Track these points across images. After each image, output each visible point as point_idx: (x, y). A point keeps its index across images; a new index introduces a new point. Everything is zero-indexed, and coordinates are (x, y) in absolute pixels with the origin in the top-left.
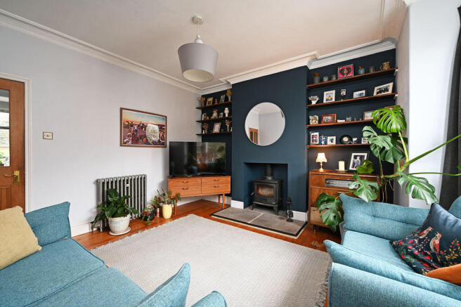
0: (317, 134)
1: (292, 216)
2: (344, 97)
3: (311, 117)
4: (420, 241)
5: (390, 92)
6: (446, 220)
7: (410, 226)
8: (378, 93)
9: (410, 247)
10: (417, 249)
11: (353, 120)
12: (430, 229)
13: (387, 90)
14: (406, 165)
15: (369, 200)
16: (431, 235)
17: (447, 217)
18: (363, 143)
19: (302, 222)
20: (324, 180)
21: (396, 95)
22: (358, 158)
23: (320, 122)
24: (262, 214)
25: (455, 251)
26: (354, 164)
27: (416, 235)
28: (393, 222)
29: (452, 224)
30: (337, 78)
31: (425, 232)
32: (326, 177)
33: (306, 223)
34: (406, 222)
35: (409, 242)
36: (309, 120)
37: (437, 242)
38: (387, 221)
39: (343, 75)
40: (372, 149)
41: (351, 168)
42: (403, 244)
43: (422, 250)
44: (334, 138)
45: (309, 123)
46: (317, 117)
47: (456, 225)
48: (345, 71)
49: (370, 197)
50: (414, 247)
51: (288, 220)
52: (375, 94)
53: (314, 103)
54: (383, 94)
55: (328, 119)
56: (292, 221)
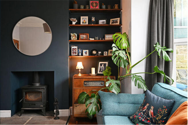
0: (76, 47)
1: (59, 114)
2: (93, 22)
3: (72, 34)
4: (144, 113)
5: (118, 23)
6: (154, 98)
7: (136, 105)
8: (112, 23)
9: (140, 118)
10: (143, 118)
11: (99, 39)
12: (148, 105)
13: (117, 22)
14: (130, 69)
15: (117, 93)
16: (149, 108)
17: (154, 96)
18: (104, 55)
19: (66, 117)
20: (83, 83)
21: (121, 26)
22: (103, 65)
23: (78, 39)
24: (31, 117)
25: (160, 114)
26: (100, 69)
27: (141, 110)
28: (128, 104)
29: (157, 100)
30: (89, 8)
31: (146, 107)
32: (84, 80)
33: (70, 117)
34: (134, 103)
35: (139, 115)
36: (70, 36)
37: (152, 111)
38: (126, 104)
39: (93, 6)
40: (113, 59)
41: (99, 73)
42: (136, 117)
43: (146, 118)
44: (88, 51)
45: (70, 39)
46: (76, 35)
47: (158, 100)
48: (94, 5)
49: (117, 91)
50: (142, 117)
51: (55, 119)
52: (111, 24)
53: (74, 23)
54: (115, 24)
55: (83, 36)
56: (59, 118)
